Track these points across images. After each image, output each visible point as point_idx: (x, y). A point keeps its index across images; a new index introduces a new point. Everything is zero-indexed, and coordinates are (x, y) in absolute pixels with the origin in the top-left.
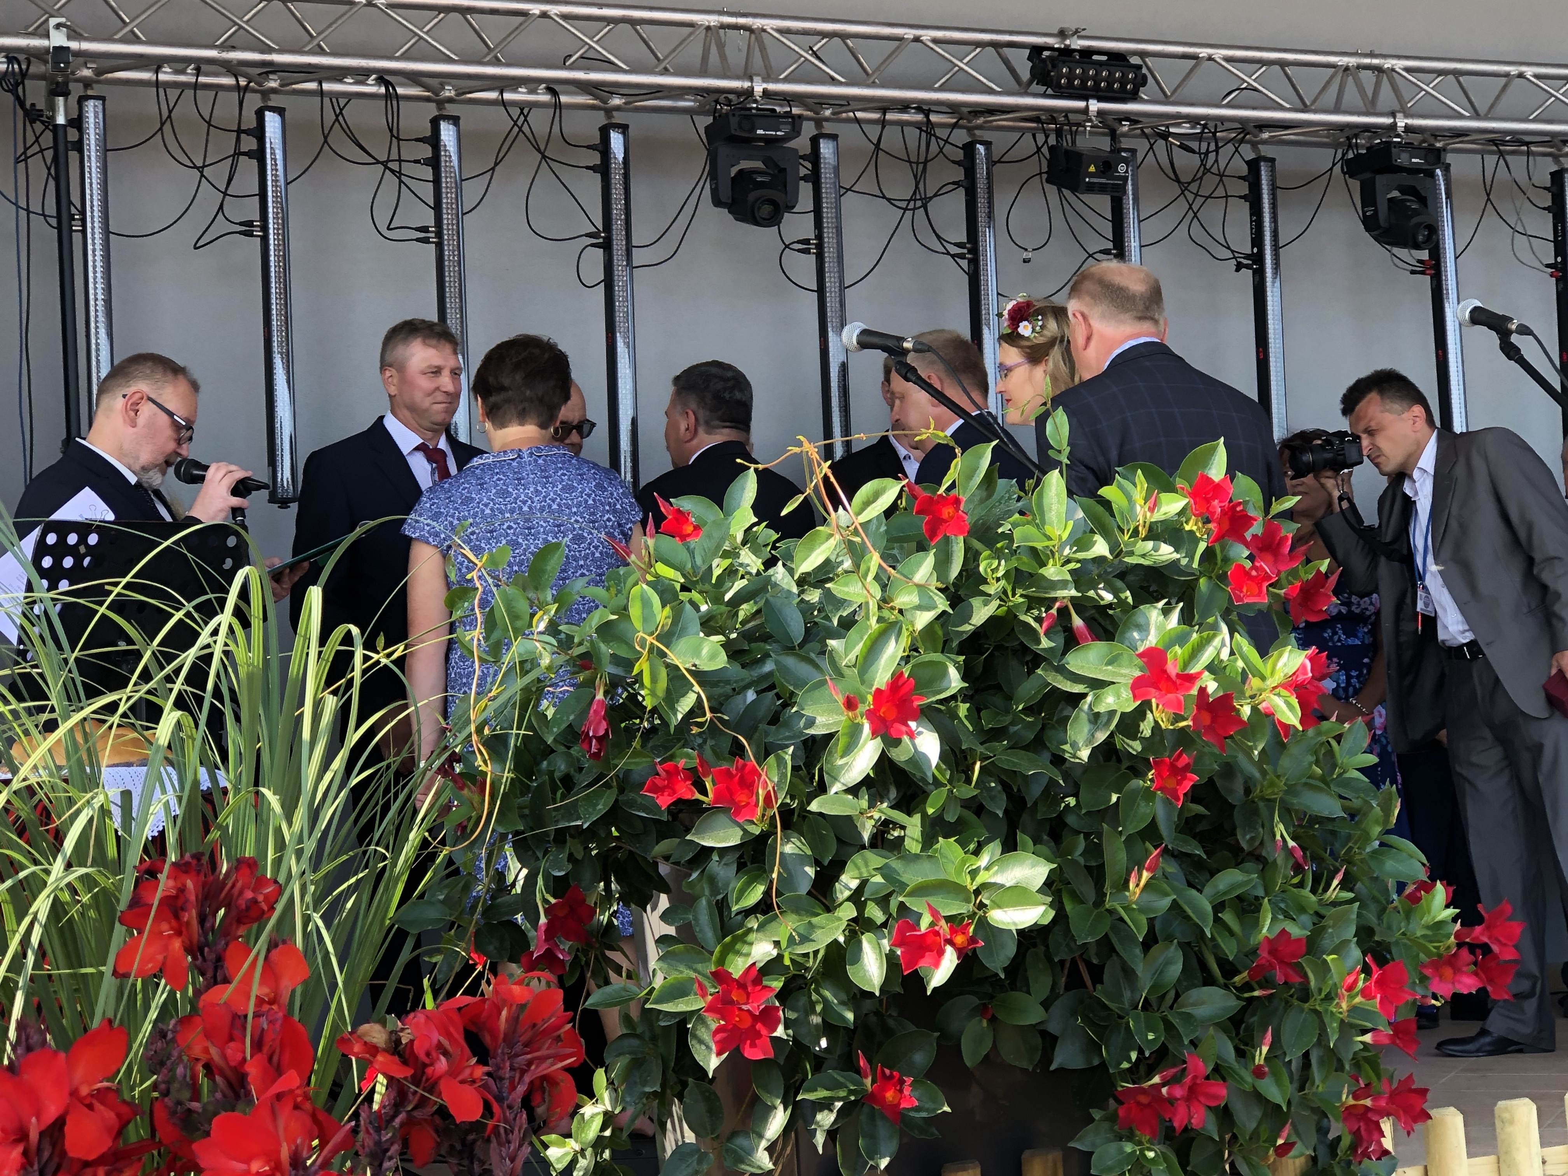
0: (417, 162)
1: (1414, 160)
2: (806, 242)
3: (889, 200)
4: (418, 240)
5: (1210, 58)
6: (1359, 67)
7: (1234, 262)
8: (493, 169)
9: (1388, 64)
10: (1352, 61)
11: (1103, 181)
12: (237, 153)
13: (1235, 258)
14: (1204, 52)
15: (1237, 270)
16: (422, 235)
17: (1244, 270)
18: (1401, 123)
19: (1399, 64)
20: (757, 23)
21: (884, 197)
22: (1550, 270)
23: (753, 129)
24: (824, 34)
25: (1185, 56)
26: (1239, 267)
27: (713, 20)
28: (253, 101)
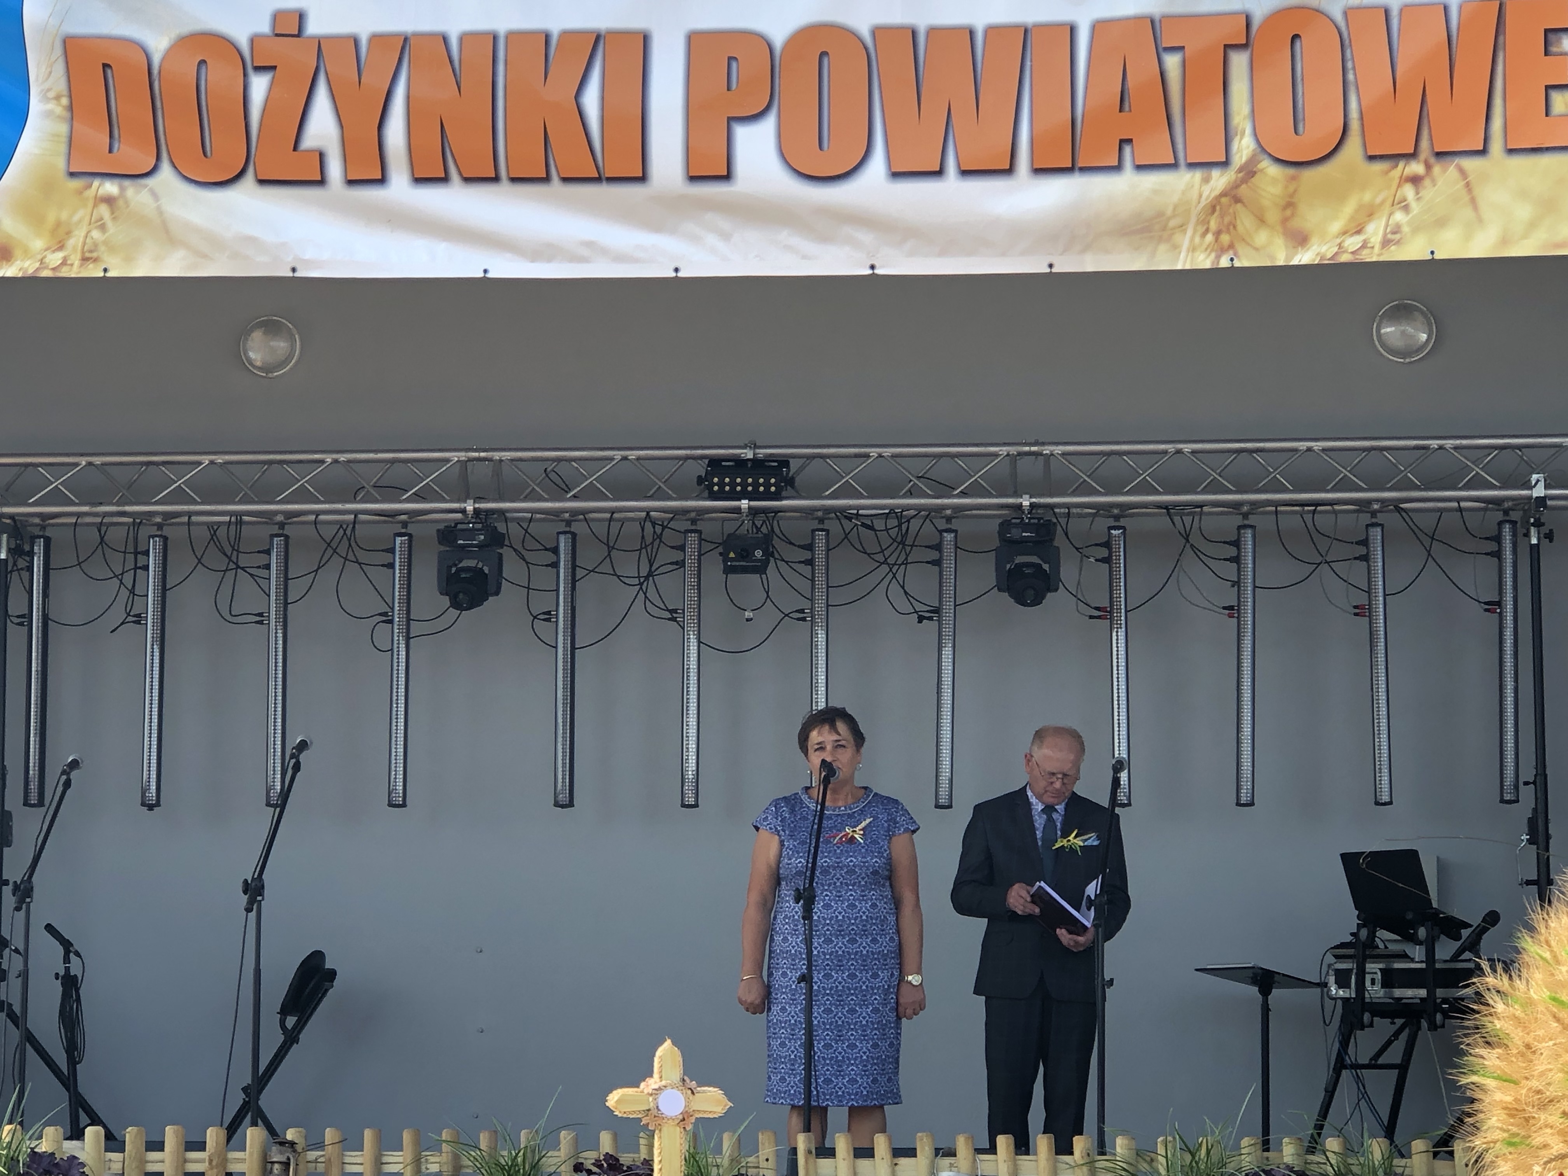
0: (259, 567)
1: (1024, 534)
2: (549, 613)
3: (618, 577)
4: (257, 622)
5: (880, 456)
6: (1020, 454)
7: (916, 615)
8: (317, 571)
9: (1047, 450)
10: (1013, 450)
11: (744, 564)
12: (136, 568)
13: (916, 612)
14: (874, 452)
15: (920, 622)
16: (258, 619)
17: (925, 621)
18: (1026, 503)
19: (1058, 450)
20: (497, 455)
21: (615, 575)
22: (1227, 612)
23: (456, 540)
24: (553, 460)
25: (857, 456)
26: (921, 619)
27: (463, 456)
28: (144, 532)
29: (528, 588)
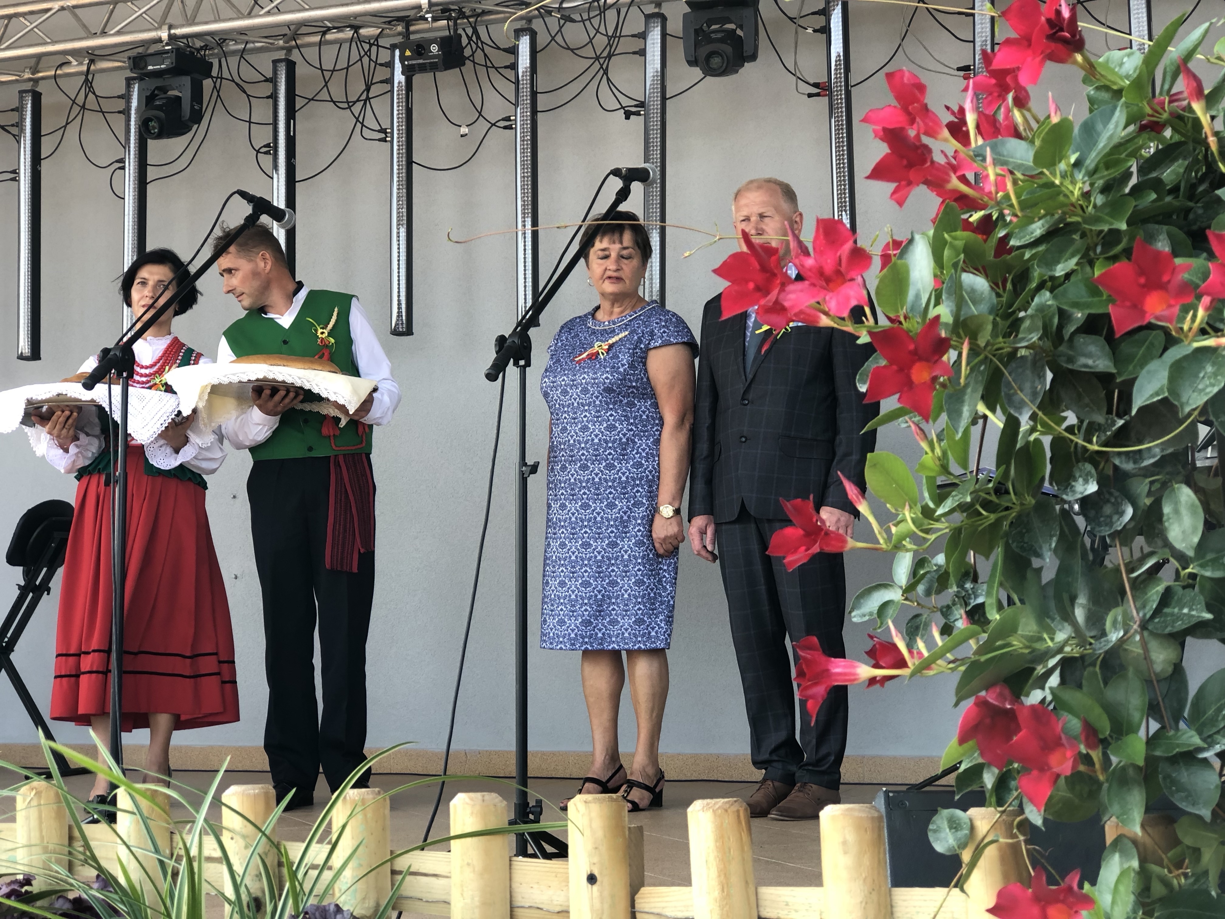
2: (268, 145)
7: (622, 111)
8: (65, 126)
11: (421, 61)
13: (623, 108)
15: (627, 118)
16: (13, 176)
17: (632, 117)
21: (333, 101)
22: (962, 73)
23: (146, 66)
26: (628, 115)
29: (250, 122)
